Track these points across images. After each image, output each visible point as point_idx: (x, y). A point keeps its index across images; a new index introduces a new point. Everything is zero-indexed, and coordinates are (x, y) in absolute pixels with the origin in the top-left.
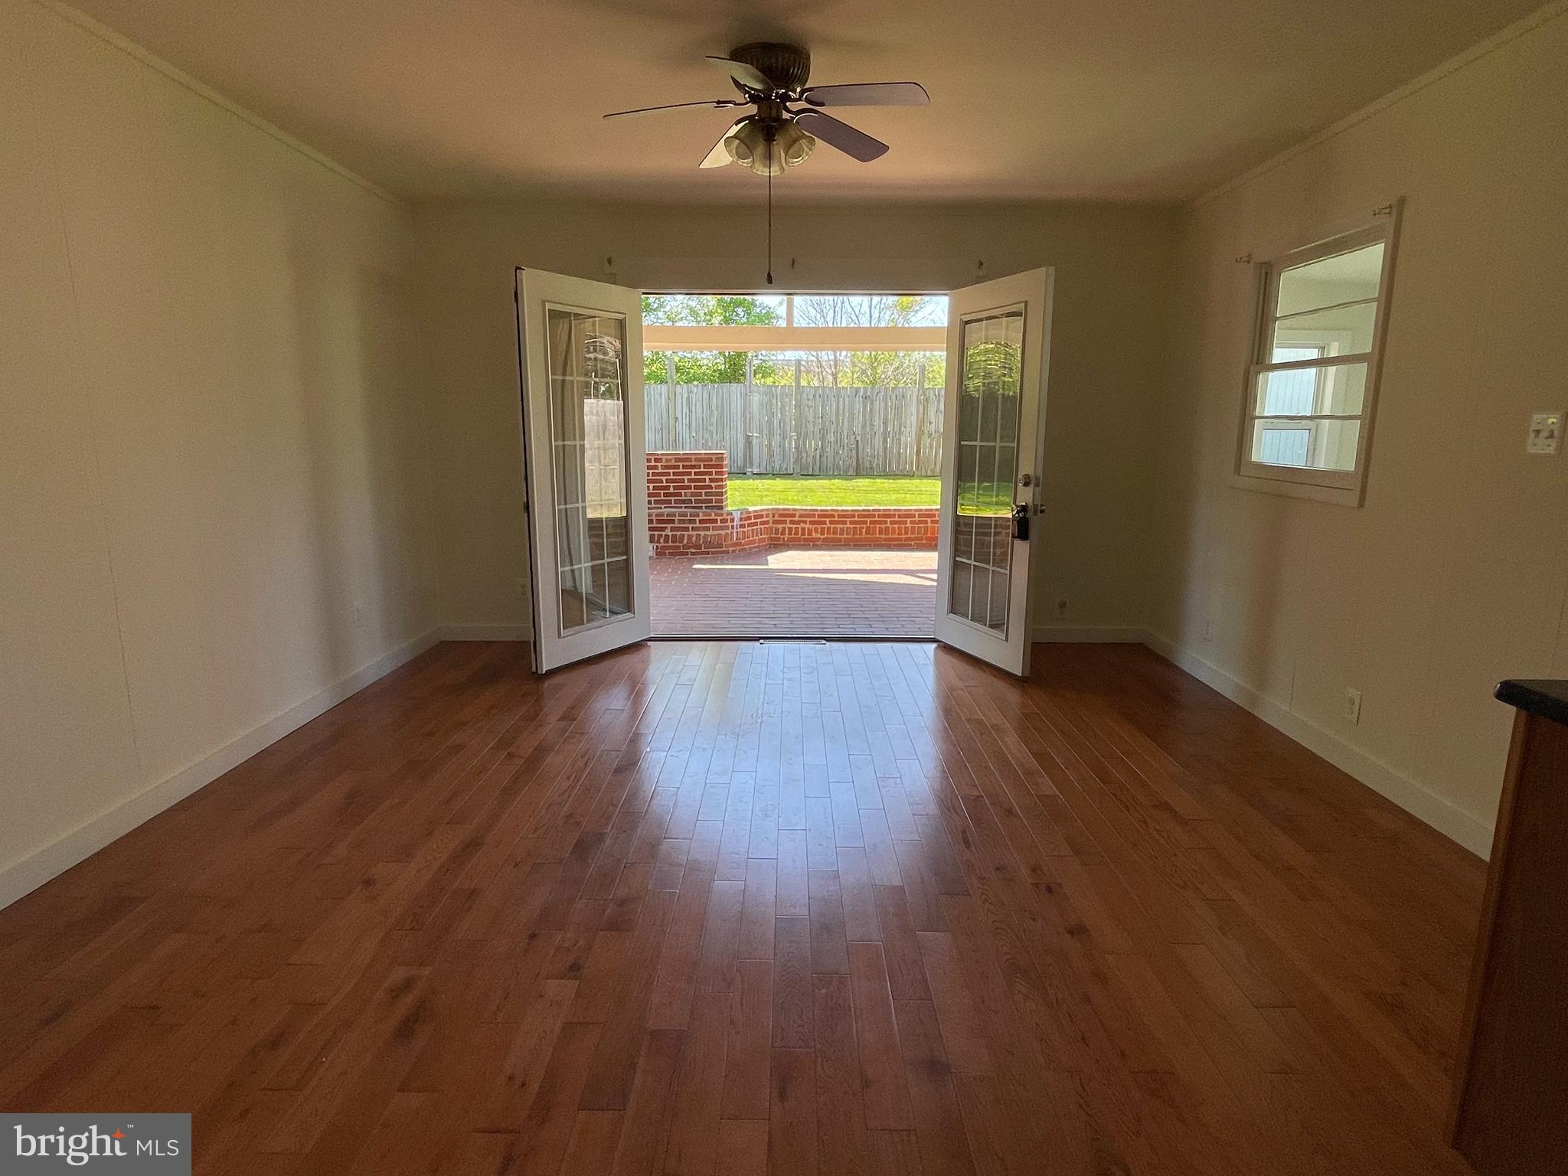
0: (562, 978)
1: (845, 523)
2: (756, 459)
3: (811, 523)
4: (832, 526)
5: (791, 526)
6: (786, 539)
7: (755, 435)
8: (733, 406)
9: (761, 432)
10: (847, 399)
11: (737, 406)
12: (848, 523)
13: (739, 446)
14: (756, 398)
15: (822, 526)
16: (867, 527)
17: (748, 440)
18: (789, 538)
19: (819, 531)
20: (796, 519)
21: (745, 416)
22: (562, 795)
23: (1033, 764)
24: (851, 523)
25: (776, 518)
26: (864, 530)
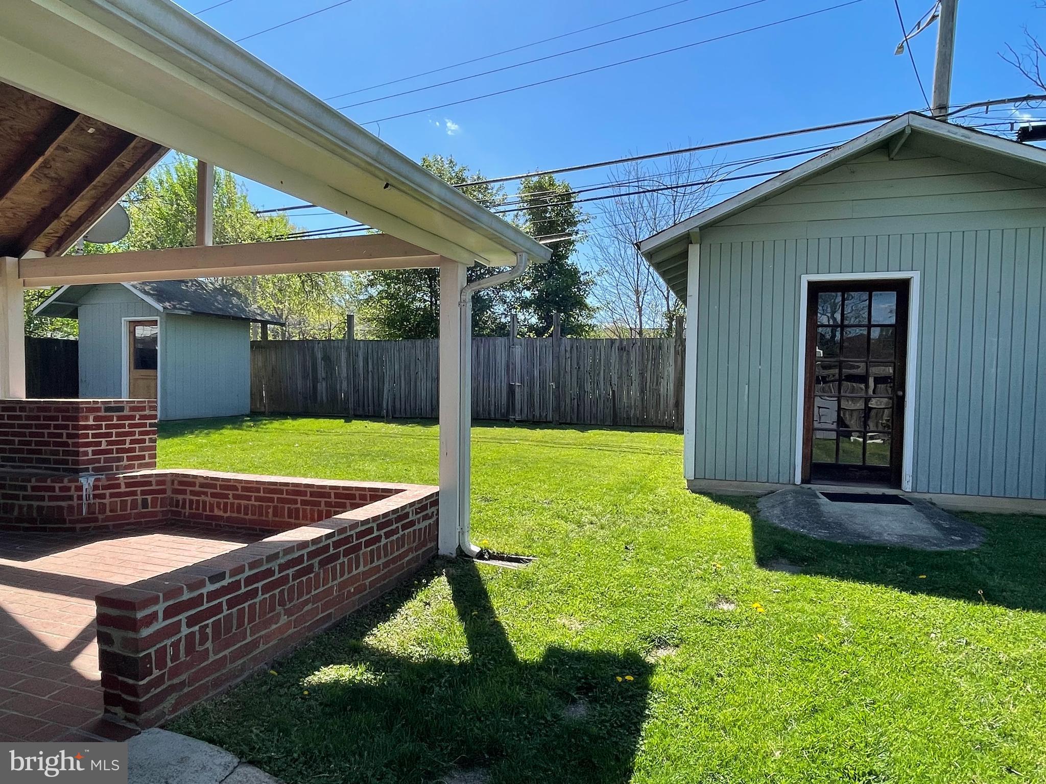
1: (249, 498)
2: (518, 406)
3: (214, 495)
4: (236, 501)
5: (192, 497)
6: (187, 514)
7: (517, 384)
8: (498, 358)
9: (522, 382)
10: (603, 350)
11: (501, 358)
12: (253, 499)
13: (503, 395)
14: (518, 350)
15: (225, 500)
16: (275, 508)
17: (511, 390)
18: (190, 513)
19: (222, 507)
20: (197, 488)
21: (508, 366)
24: (258, 499)
25: (176, 486)
26: (270, 511)
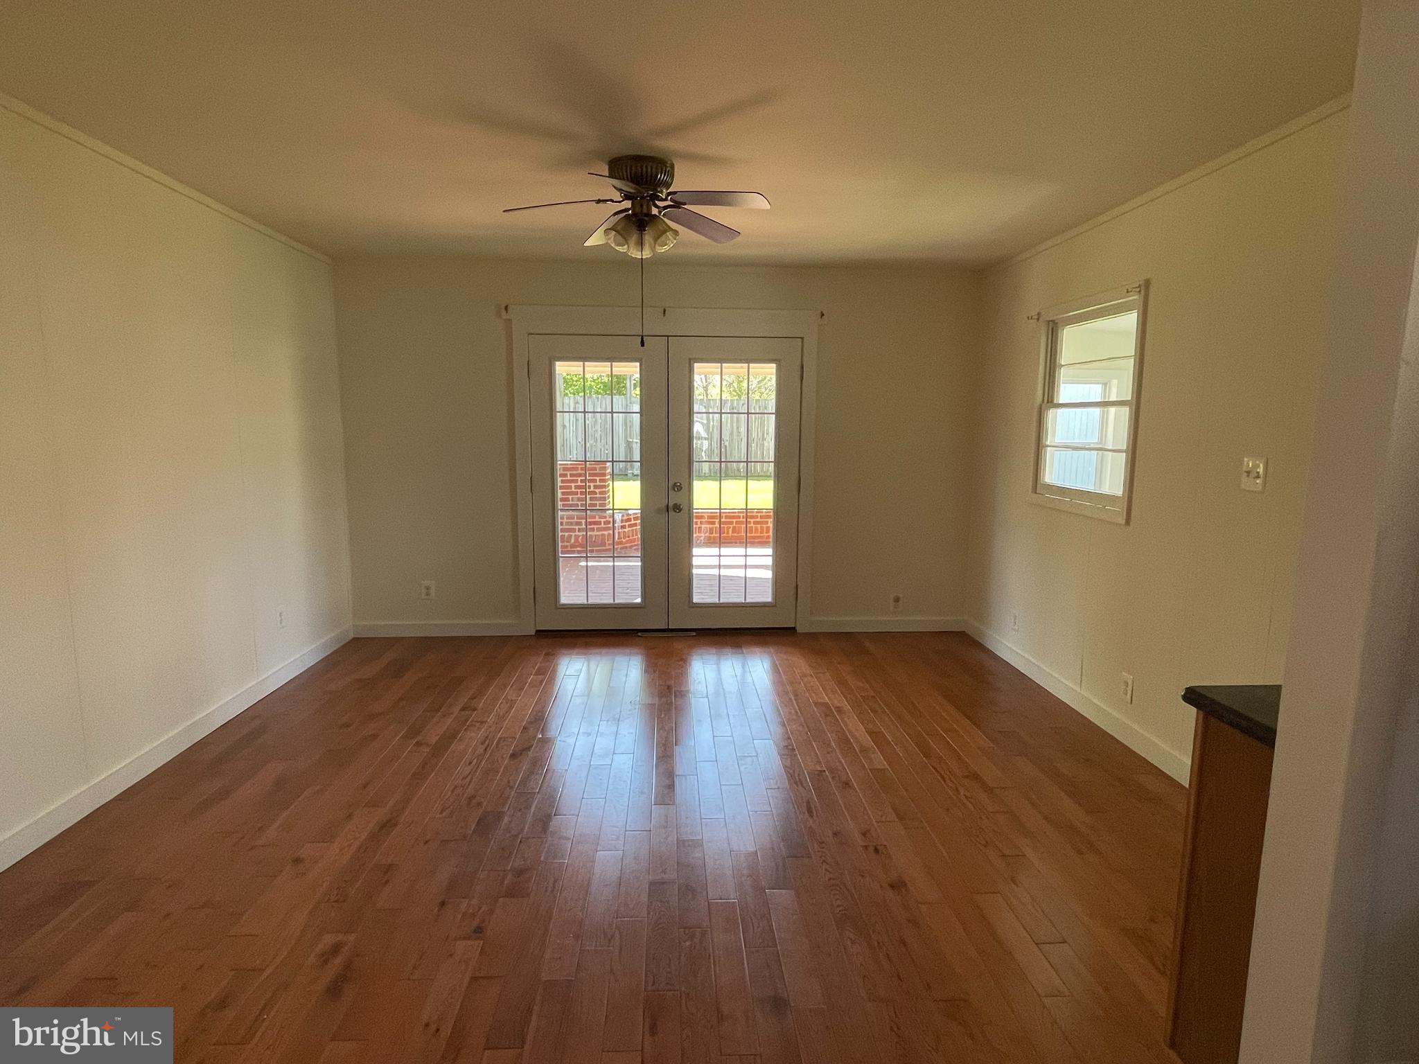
0: (469, 939)
7: (635, 440)
22: (464, 778)
23: (868, 741)
